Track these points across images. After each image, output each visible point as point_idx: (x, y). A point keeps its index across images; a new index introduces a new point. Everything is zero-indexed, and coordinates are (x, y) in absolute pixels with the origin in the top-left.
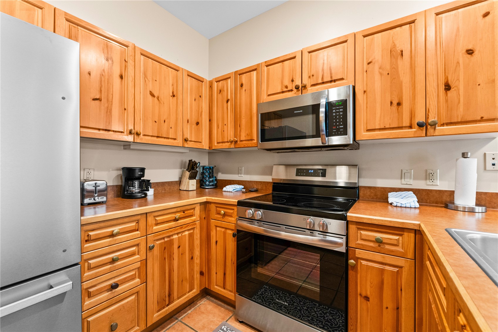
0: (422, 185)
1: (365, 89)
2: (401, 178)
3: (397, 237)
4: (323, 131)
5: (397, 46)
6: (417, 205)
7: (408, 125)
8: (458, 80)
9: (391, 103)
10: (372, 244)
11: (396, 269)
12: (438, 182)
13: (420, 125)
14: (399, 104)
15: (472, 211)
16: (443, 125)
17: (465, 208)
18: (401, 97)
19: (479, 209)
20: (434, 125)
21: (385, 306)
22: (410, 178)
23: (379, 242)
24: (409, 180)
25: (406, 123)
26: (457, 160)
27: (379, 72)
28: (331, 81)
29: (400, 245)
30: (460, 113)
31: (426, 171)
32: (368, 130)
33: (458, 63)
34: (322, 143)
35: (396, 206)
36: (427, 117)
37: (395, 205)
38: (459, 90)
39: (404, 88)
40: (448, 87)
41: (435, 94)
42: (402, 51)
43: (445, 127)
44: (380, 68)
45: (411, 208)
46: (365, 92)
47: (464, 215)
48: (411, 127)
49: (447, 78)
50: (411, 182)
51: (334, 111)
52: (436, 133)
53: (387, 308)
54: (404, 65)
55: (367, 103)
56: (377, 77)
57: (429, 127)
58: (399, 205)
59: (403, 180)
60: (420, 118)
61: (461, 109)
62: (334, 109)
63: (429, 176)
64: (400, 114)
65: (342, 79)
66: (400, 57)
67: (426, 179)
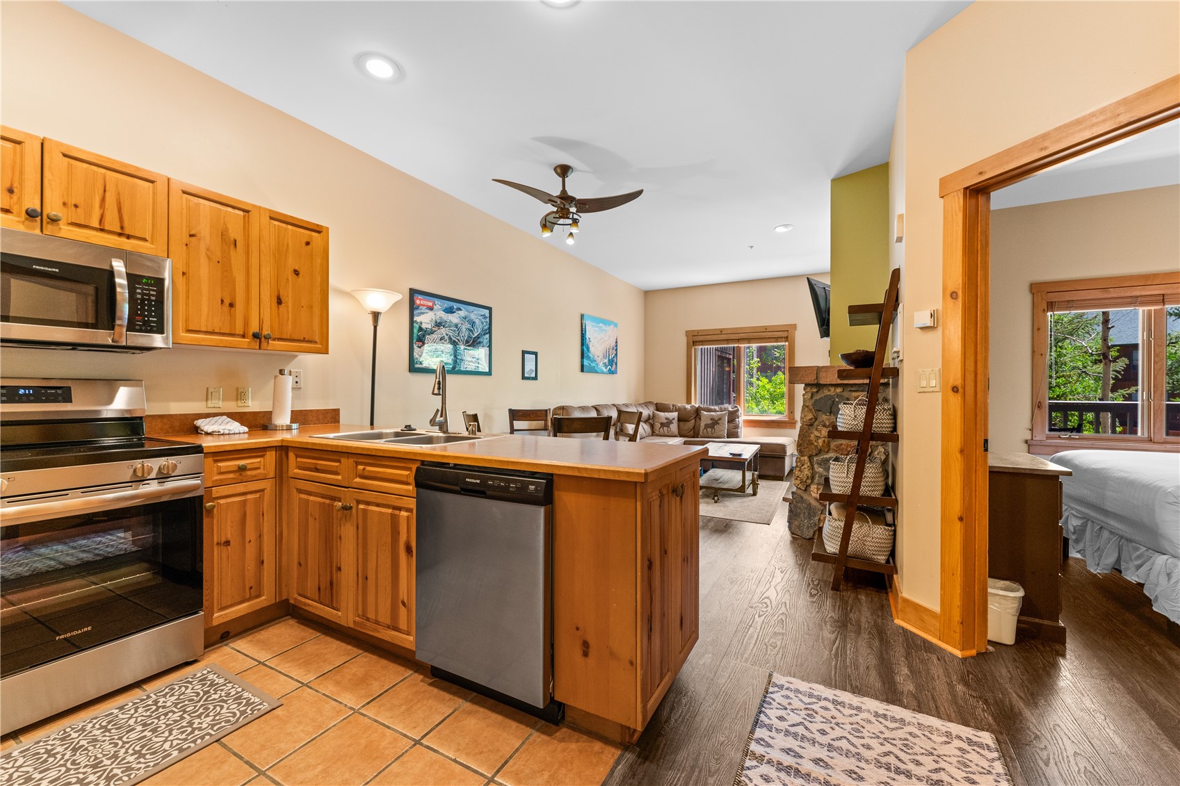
0: (232, 407)
1: (185, 271)
2: (207, 400)
3: (258, 460)
4: (121, 319)
5: (230, 231)
6: (246, 429)
7: (242, 333)
8: (287, 296)
9: (222, 301)
10: (231, 476)
11: (257, 495)
12: (250, 403)
13: (256, 336)
14: (231, 305)
15: (289, 429)
16: (274, 339)
17: (282, 426)
18: (233, 297)
19: (295, 426)
20: (267, 338)
21: (247, 540)
22: (219, 399)
23: (242, 469)
24: (217, 402)
25: (239, 330)
26: (276, 377)
27: (206, 254)
28: (120, 235)
29: (262, 467)
30: (288, 331)
31: (237, 389)
32: (189, 331)
33: (288, 279)
34: (113, 341)
35: (223, 434)
36: (261, 328)
37: (222, 432)
38: (288, 307)
39: (237, 287)
40: (279, 302)
41: (269, 304)
42: (235, 241)
43: (276, 342)
44: (208, 249)
45: (239, 433)
46: (184, 273)
47: (282, 433)
48: (244, 336)
49: (279, 291)
50: (220, 404)
51: (139, 291)
52: (269, 348)
53: (250, 541)
54: (237, 258)
55: (188, 291)
56: (203, 261)
57: (263, 339)
58: (227, 432)
59: (209, 402)
60: (254, 328)
61: (290, 327)
62: (139, 288)
63: (240, 395)
64: (232, 317)
65: (145, 240)
66: (232, 246)
67: (237, 400)
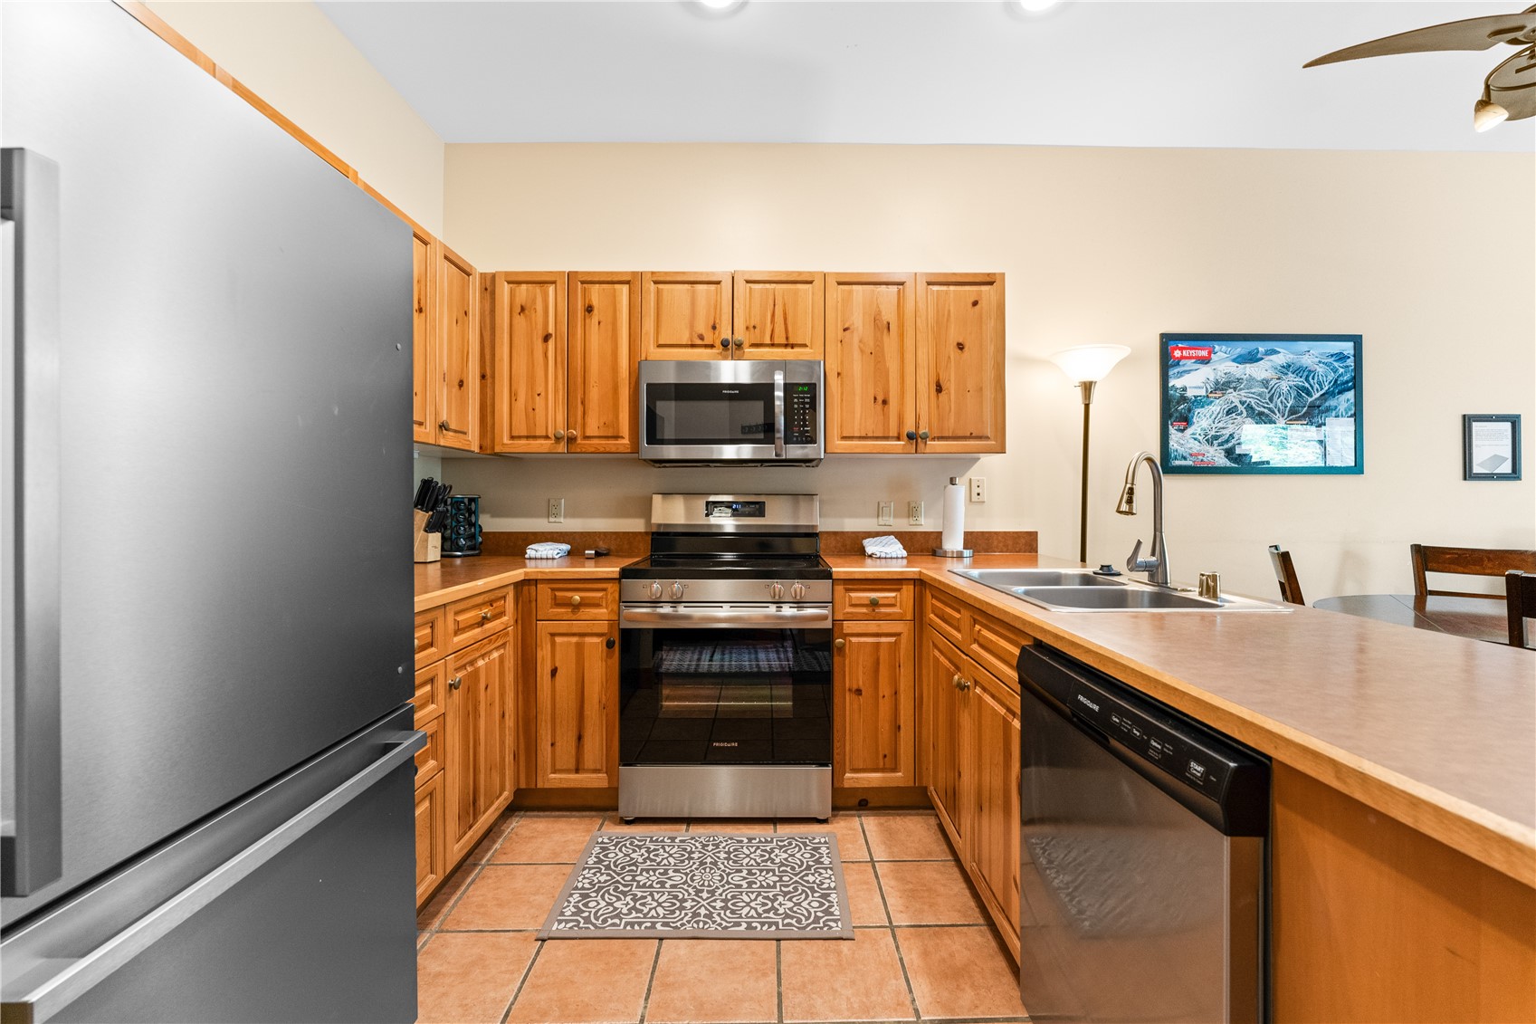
0: (903, 525)
1: (839, 371)
2: (878, 516)
3: (893, 594)
4: (779, 431)
5: (883, 313)
6: (905, 553)
7: (896, 435)
8: (949, 380)
9: (875, 399)
10: (864, 610)
11: (893, 639)
12: (922, 520)
13: (911, 437)
14: (885, 402)
15: (960, 556)
16: (933, 439)
17: (953, 552)
18: (887, 393)
19: (967, 553)
20: (925, 438)
21: (881, 695)
22: (890, 516)
23: (874, 604)
24: (887, 518)
25: (893, 433)
26: (945, 487)
27: (859, 347)
28: (786, 346)
29: (898, 604)
30: (951, 426)
31: (909, 503)
32: (844, 438)
33: (949, 357)
34: (776, 455)
35: (879, 558)
36: (917, 427)
37: (878, 556)
38: (950, 393)
39: (891, 378)
40: (939, 389)
41: (926, 395)
42: (889, 324)
43: (936, 443)
44: (860, 342)
45: (897, 558)
46: (839, 374)
47: (952, 562)
48: (898, 438)
49: (938, 375)
50: (891, 521)
51: (796, 400)
52: (927, 451)
53: (884, 697)
54: (890, 344)
55: (842, 394)
56: (857, 355)
57: (919, 440)
58: (883, 555)
59: (880, 518)
60: (909, 427)
61: (952, 420)
62: (796, 398)
63: (912, 512)
64: (886, 416)
65: (805, 346)
66: (886, 331)
67: (909, 517)
